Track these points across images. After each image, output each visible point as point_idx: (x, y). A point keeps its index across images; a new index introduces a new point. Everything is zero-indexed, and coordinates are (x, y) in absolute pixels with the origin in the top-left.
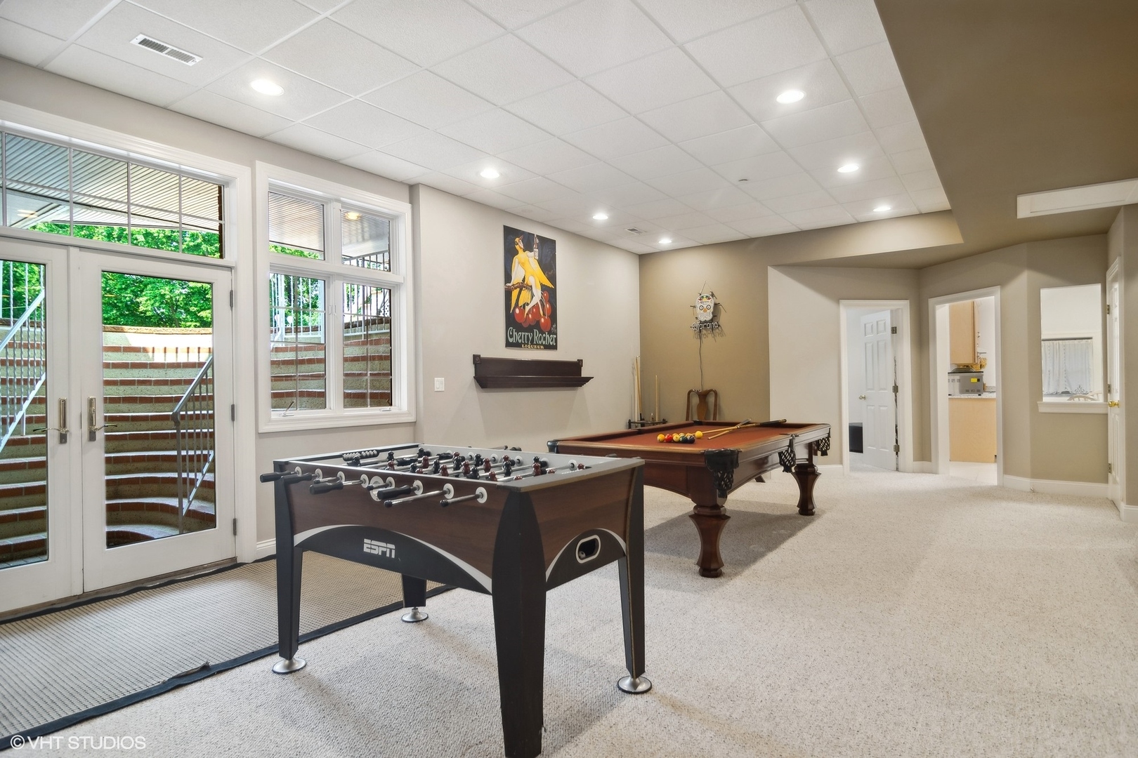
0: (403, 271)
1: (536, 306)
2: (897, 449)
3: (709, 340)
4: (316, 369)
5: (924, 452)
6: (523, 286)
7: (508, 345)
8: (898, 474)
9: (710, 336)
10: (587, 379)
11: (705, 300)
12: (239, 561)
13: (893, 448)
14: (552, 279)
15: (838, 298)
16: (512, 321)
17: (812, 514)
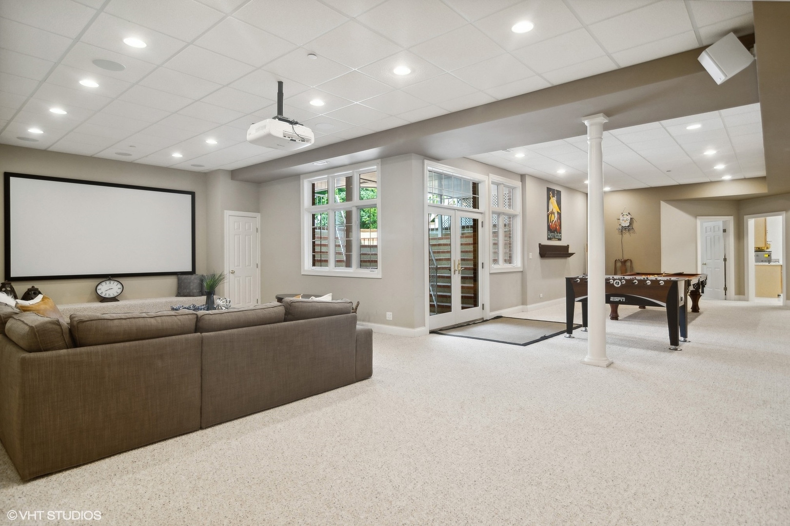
0: (518, 209)
1: (556, 221)
2: (726, 289)
3: (627, 235)
4: (446, 249)
5: (741, 290)
6: (553, 213)
7: (549, 239)
8: (725, 301)
9: (627, 233)
10: (572, 254)
11: (625, 216)
12: (484, 319)
13: (723, 289)
14: (560, 209)
15: (696, 216)
16: (550, 229)
17: (698, 312)
